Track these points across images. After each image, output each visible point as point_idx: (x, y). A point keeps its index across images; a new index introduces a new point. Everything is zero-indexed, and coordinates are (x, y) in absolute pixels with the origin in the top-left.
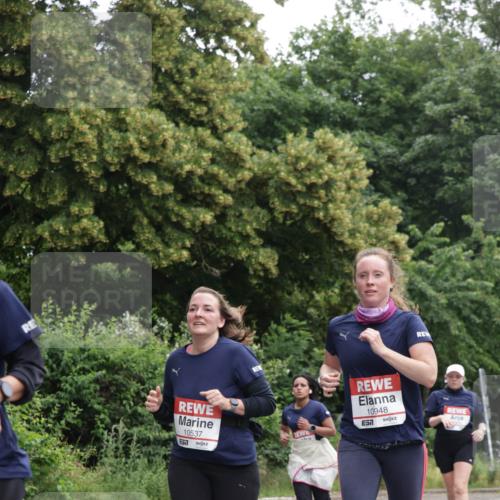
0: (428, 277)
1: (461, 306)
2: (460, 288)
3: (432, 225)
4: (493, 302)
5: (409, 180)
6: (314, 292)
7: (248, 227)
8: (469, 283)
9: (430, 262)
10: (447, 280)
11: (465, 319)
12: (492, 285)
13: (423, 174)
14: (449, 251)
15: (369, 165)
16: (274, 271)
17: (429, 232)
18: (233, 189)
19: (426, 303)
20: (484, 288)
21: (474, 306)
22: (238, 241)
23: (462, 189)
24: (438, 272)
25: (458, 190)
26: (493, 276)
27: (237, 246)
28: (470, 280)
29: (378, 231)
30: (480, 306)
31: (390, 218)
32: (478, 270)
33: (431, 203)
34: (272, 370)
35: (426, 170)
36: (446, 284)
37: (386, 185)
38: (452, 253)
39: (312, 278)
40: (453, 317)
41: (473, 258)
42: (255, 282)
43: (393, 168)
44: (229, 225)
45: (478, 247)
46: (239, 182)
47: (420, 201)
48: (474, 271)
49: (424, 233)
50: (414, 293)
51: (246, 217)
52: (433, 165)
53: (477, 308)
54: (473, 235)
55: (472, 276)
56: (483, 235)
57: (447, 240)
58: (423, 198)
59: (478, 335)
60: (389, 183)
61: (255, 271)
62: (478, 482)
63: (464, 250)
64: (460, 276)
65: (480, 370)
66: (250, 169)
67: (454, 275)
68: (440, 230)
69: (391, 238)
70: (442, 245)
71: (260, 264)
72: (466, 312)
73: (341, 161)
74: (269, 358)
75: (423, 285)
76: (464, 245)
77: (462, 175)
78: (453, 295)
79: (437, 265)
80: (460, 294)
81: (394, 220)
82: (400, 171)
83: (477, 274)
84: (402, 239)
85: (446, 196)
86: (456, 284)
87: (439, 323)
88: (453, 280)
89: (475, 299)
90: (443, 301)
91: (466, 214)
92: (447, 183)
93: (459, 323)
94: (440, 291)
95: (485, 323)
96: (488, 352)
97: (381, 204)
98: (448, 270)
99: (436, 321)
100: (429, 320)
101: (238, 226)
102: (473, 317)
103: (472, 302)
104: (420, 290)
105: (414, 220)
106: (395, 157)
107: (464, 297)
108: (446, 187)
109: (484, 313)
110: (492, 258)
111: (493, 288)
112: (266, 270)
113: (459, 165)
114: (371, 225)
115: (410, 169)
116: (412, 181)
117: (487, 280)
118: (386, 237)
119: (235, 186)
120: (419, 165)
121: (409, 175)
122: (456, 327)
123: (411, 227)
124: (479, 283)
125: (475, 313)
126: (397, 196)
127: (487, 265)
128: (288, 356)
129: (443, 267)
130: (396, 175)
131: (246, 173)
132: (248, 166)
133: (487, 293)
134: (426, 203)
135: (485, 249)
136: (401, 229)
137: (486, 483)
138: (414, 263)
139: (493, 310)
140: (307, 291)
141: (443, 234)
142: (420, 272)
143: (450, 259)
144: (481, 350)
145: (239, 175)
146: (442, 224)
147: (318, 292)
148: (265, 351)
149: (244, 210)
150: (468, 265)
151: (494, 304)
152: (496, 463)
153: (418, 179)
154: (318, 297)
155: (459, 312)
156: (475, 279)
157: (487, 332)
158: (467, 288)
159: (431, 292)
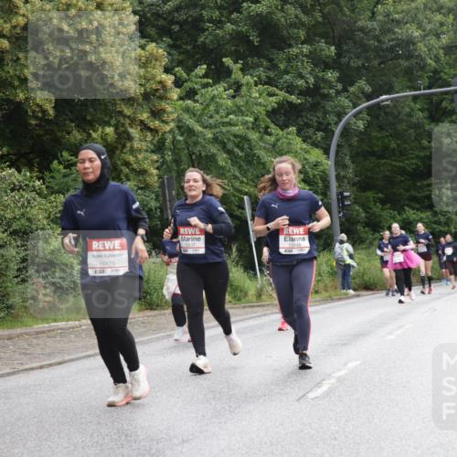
0: (195, 115)
1: (226, 140)
2: (224, 124)
3: (196, 67)
4: (254, 136)
5: (173, 27)
6: (91, 131)
7: (26, 71)
8: (231, 119)
9: (196, 101)
10: (211, 117)
11: (229, 152)
12: (251, 119)
13: (186, 21)
14: (213, 90)
15: (135, 13)
16: (51, 112)
17: (193, 73)
18: (8, 35)
19: (194, 139)
20: (245, 123)
21: (237, 140)
22: (16, 83)
23: (221, 35)
24: (203, 110)
25: (217, 35)
26: (253, 113)
27: (15, 88)
28: (231, 116)
29: (147, 71)
30: (242, 140)
31: (156, 60)
32: (239, 107)
33: (194, 48)
34: (54, 204)
35: (187, 18)
36: (211, 121)
37: (152, 31)
38: (215, 92)
39: (89, 118)
40: (218, 150)
41: (234, 97)
42: (34, 122)
43: (157, 15)
44: (7, 68)
45: (238, 87)
46: (14, 27)
47: (184, 47)
48: (234, 109)
49: (188, 75)
50: (182, 130)
51: (22, 61)
52: (194, 13)
53: (240, 142)
54: (233, 76)
55: (234, 113)
56: (241, 76)
57: (211, 81)
58: (186, 44)
59: (241, 166)
60: (154, 29)
61: (34, 112)
62: (247, 298)
63: (225, 90)
64: (223, 113)
65: (245, 197)
66: (24, 15)
67: (218, 113)
68: (204, 71)
69: (158, 78)
70: (206, 86)
71: (38, 105)
72: (230, 146)
73: (110, 8)
74: (52, 193)
75: (190, 122)
76: (226, 85)
77: (220, 22)
78: (217, 130)
79: (202, 104)
80: (224, 129)
81: (161, 62)
82: (164, 19)
83: (238, 111)
84: (169, 79)
85: (207, 41)
86: (220, 120)
87: (206, 156)
88: (217, 117)
89: (237, 133)
90: (210, 136)
91: (226, 57)
92: (208, 30)
93: (225, 156)
94: (206, 127)
95: (247, 155)
96: (252, 180)
97: (148, 48)
98: (212, 108)
99: (203, 154)
100: (198, 153)
101: (15, 70)
102: (236, 150)
103: (235, 136)
104: (188, 126)
105: (180, 63)
106: (158, 6)
107: (227, 132)
108: (207, 33)
109: (246, 146)
110: (250, 97)
111: (253, 124)
112: (44, 112)
113: (217, 13)
114: (140, 67)
115: (174, 17)
116: (176, 28)
117: (247, 115)
118: (154, 77)
119: (10, 30)
120: (182, 13)
121: (172, 22)
122: (222, 159)
123: (176, 69)
124: (240, 118)
125: (238, 146)
126: (162, 40)
127: (247, 102)
128: (68, 190)
129: (208, 105)
130: (161, 22)
131: (20, 18)
132: (22, 12)
133: (248, 128)
134: (189, 48)
135: (244, 88)
136: (167, 70)
137: (254, 299)
138: (181, 102)
139: (254, 143)
140: (84, 130)
141: (205, 76)
142: (187, 110)
143: (213, 98)
144: (245, 180)
145: (14, 21)
146: (205, 66)
147: (94, 131)
148: (47, 187)
149: (21, 55)
150: (229, 103)
151: (254, 137)
152: (262, 281)
153: (181, 26)
154: (94, 135)
155: (223, 145)
156: (236, 116)
157: (250, 163)
158: (230, 124)
159: (198, 128)
